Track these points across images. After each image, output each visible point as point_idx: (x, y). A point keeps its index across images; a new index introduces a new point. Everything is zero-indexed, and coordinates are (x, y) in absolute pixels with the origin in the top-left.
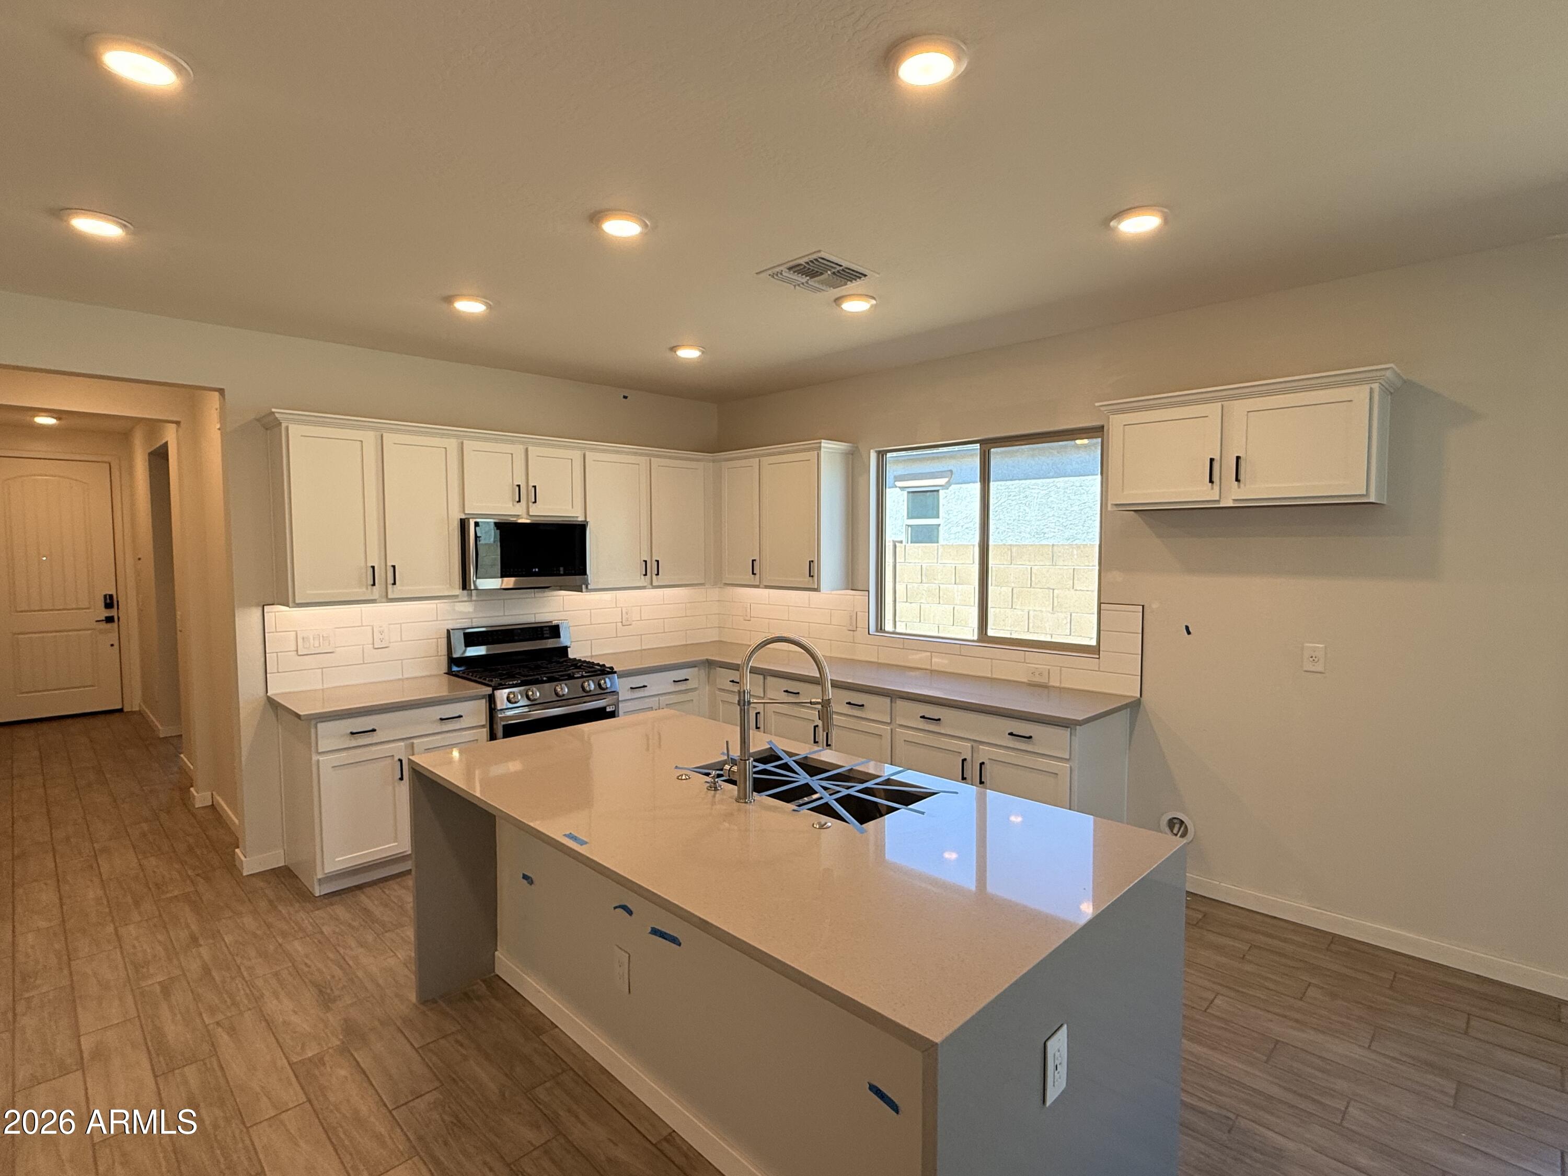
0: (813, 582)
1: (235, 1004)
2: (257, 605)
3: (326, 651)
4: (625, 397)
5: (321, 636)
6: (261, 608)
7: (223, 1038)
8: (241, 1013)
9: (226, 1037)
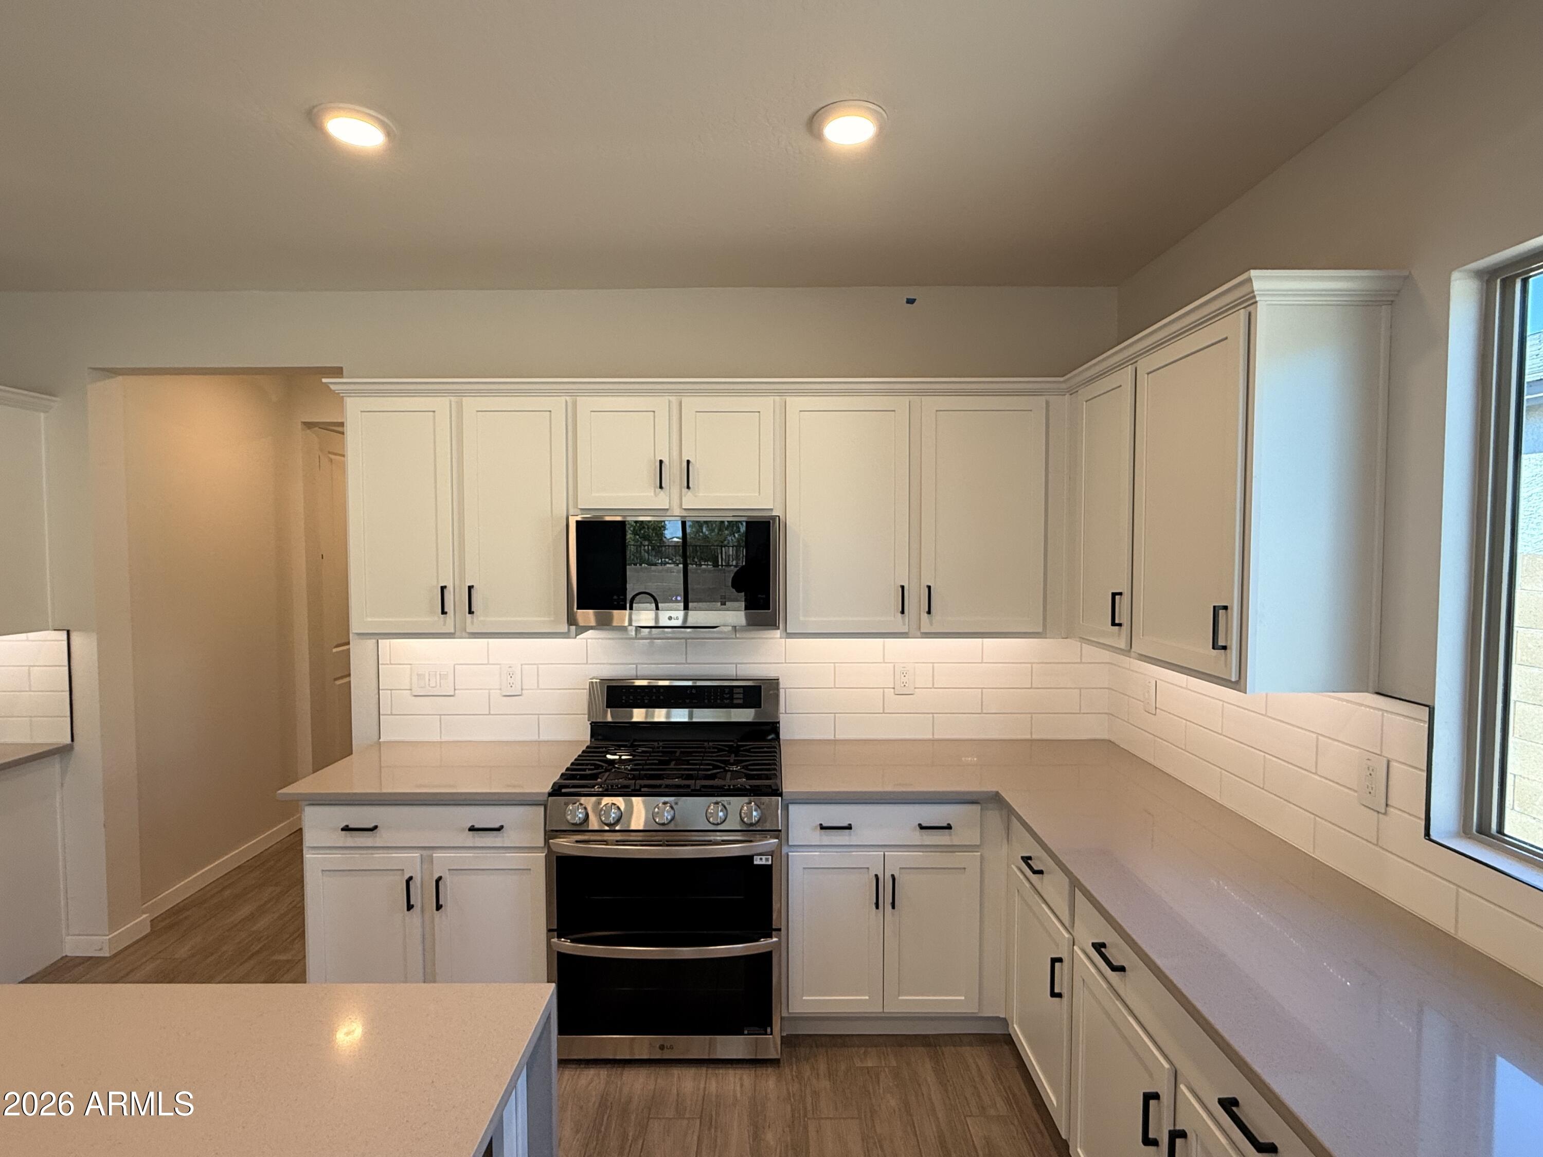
0: (1227, 663)
3: (445, 694)
4: (911, 301)
5: (438, 673)
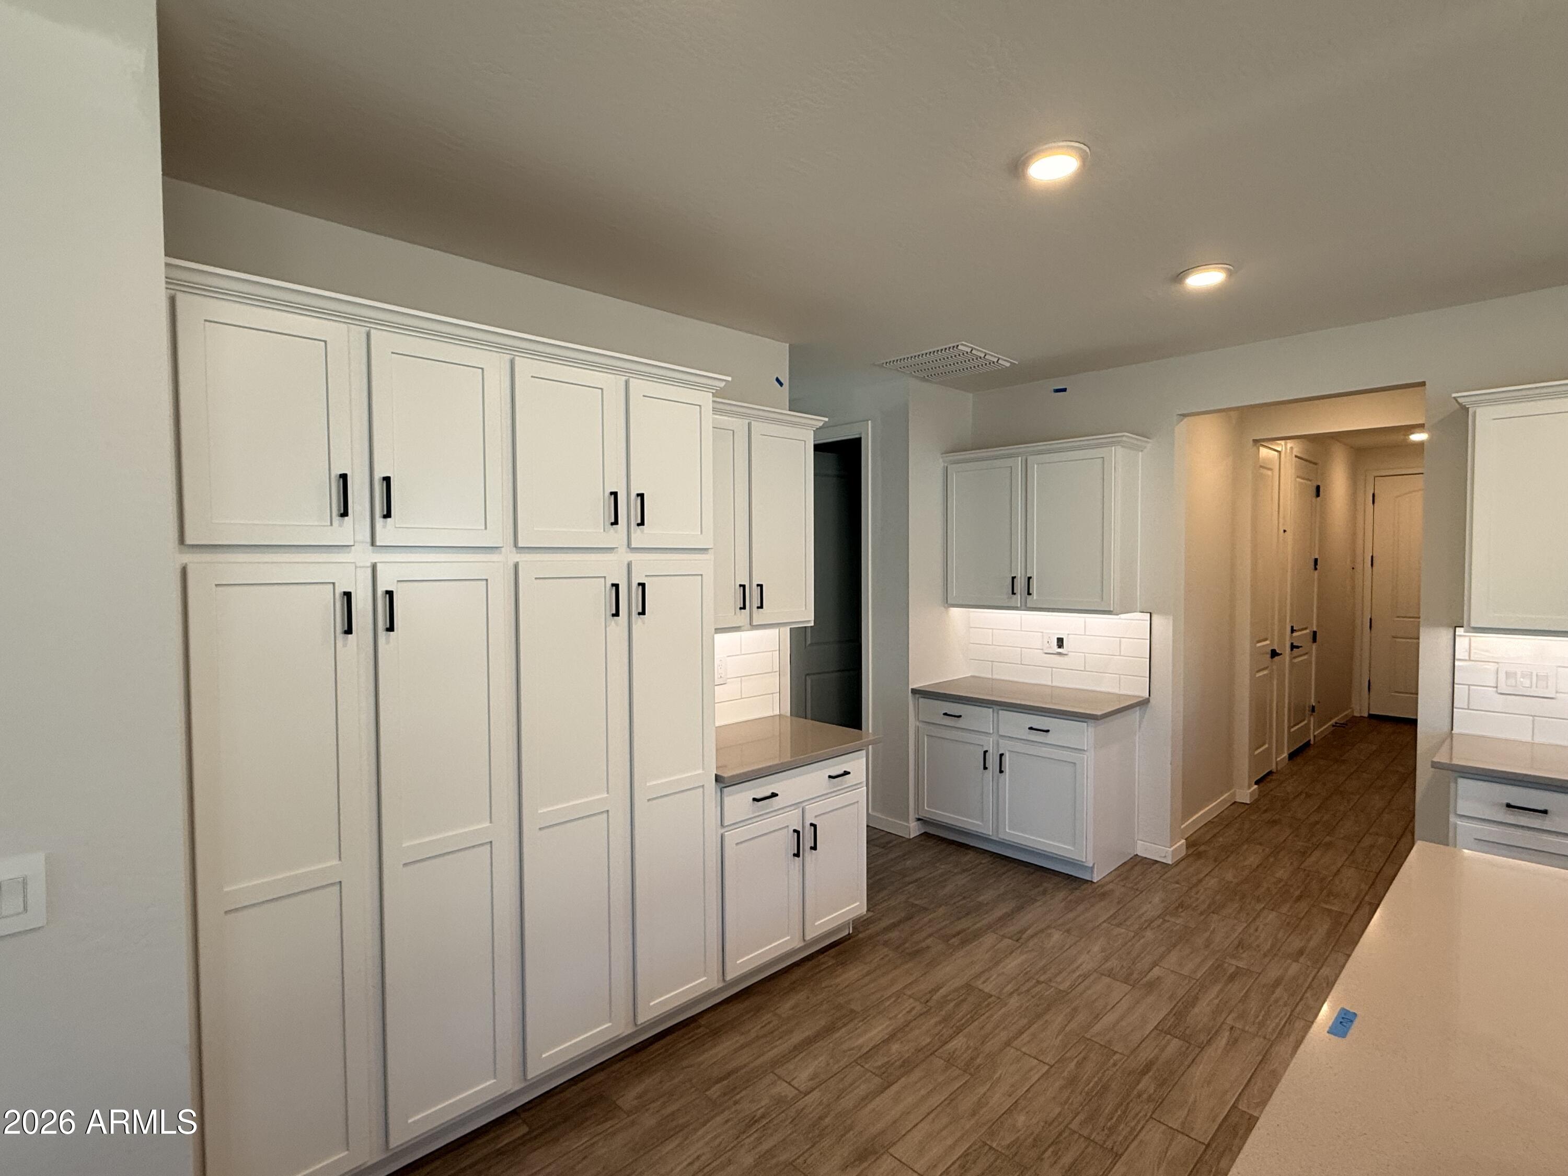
1: (1262, 1025)
2: (1449, 626)
3: (1541, 695)
5: (1535, 674)
6: (1452, 630)
7: (1223, 1040)
8: (1256, 1035)
9: (1224, 1041)
